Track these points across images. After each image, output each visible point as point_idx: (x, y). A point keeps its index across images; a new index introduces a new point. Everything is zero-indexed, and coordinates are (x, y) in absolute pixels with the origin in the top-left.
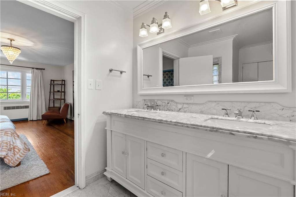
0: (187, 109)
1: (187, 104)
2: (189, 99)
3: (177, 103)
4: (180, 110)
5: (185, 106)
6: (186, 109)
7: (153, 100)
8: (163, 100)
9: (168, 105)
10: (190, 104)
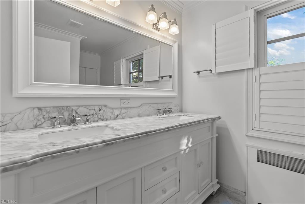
0: (126, 114)
1: (125, 108)
2: (126, 102)
3: (113, 109)
4: (118, 117)
5: (123, 111)
6: (124, 115)
7: (67, 107)
8: (89, 106)
9: (100, 112)
10: (128, 108)
